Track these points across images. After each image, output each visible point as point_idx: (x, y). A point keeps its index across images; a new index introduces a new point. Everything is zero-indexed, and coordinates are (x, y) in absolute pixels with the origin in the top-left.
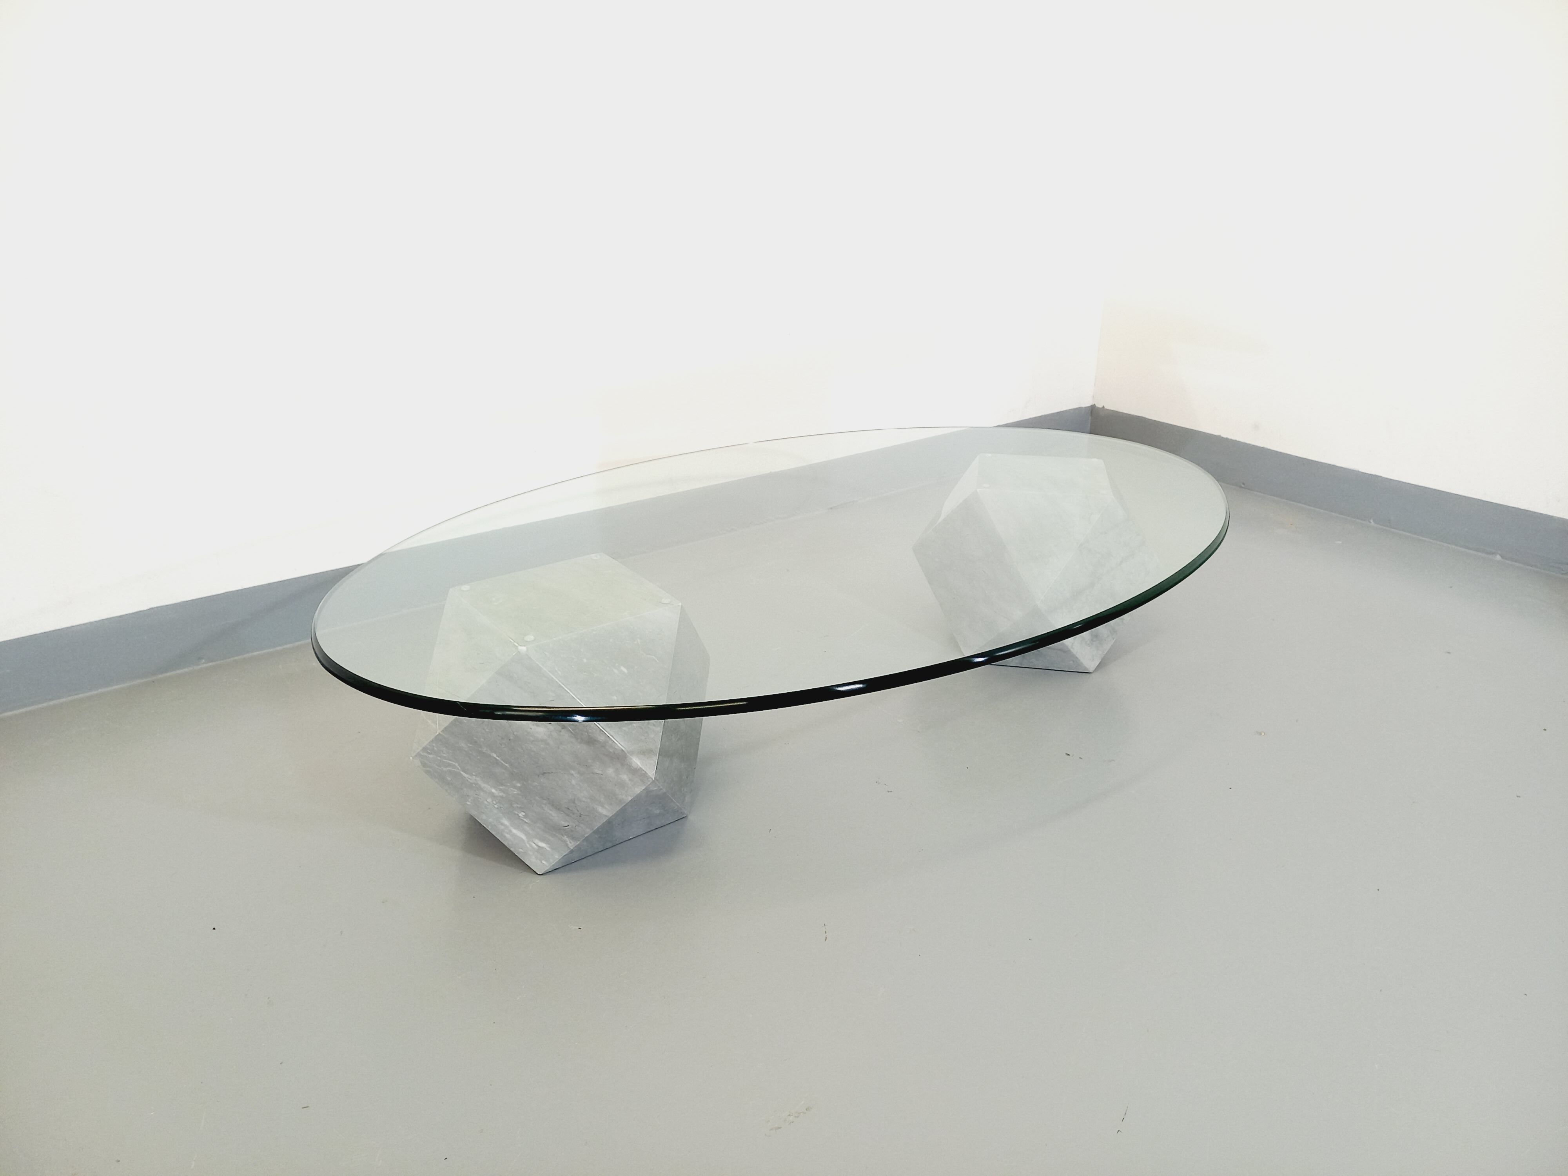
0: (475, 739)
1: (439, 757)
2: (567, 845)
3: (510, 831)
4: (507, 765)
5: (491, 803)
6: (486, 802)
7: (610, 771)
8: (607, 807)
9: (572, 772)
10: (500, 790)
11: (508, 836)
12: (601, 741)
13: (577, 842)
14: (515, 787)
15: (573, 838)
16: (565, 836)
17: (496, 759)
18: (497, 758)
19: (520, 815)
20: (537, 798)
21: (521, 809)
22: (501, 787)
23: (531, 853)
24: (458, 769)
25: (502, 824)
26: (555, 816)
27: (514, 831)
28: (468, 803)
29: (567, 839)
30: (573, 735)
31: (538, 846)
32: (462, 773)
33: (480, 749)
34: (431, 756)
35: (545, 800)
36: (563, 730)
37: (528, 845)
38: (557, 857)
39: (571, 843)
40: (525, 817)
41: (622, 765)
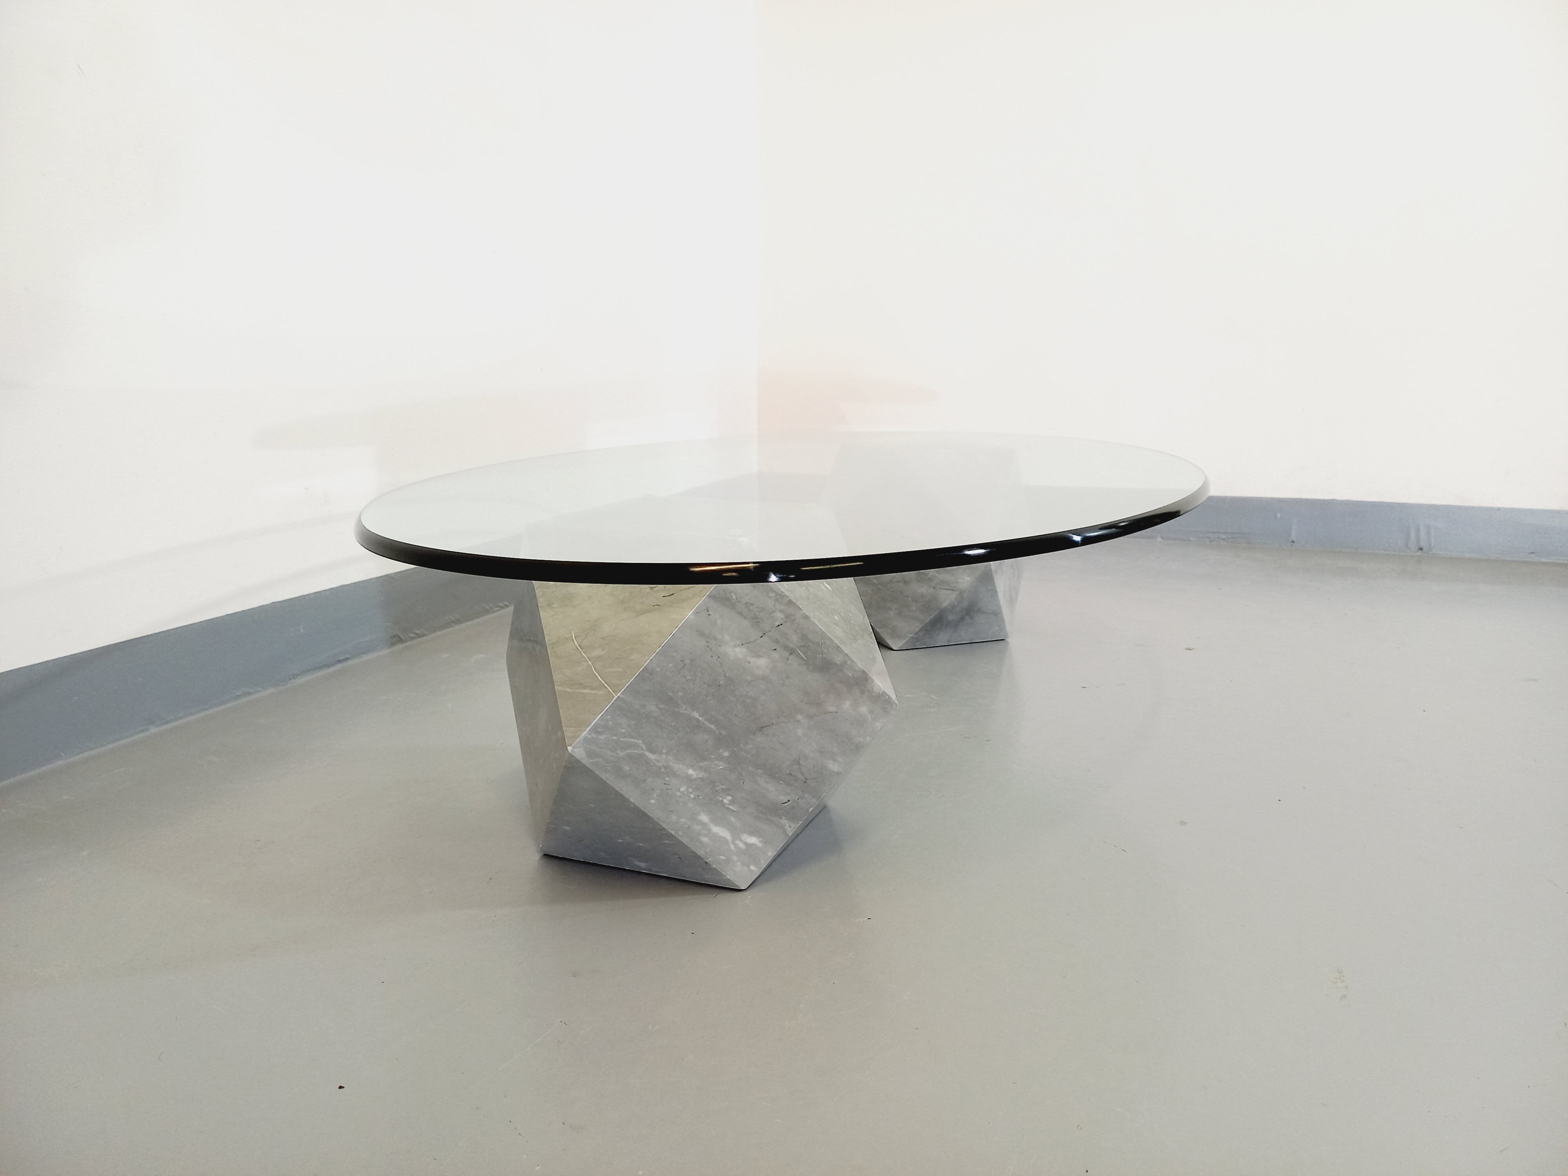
0: (670, 694)
1: (616, 735)
2: (785, 831)
3: (710, 830)
4: (713, 727)
5: (686, 793)
6: (678, 794)
7: (847, 705)
8: (840, 760)
9: (799, 717)
10: (701, 768)
11: (705, 840)
12: (838, 662)
13: (799, 823)
14: (721, 758)
15: (793, 818)
16: (784, 818)
17: (697, 720)
18: (700, 718)
19: (725, 801)
20: (751, 769)
21: (727, 791)
22: (701, 764)
23: (735, 858)
24: (642, 749)
25: (700, 823)
26: (774, 792)
27: (716, 829)
28: (652, 801)
29: (786, 821)
30: (804, 662)
31: (746, 843)
32: (647, 753)
33: (676, 710)
34: (602, 737)
35: (760, 769)
36: (792, 657)
37: (732, 847)
38: (770, 854)
39: (790, 827)
40: (732, 802)
41: (862, 692)
